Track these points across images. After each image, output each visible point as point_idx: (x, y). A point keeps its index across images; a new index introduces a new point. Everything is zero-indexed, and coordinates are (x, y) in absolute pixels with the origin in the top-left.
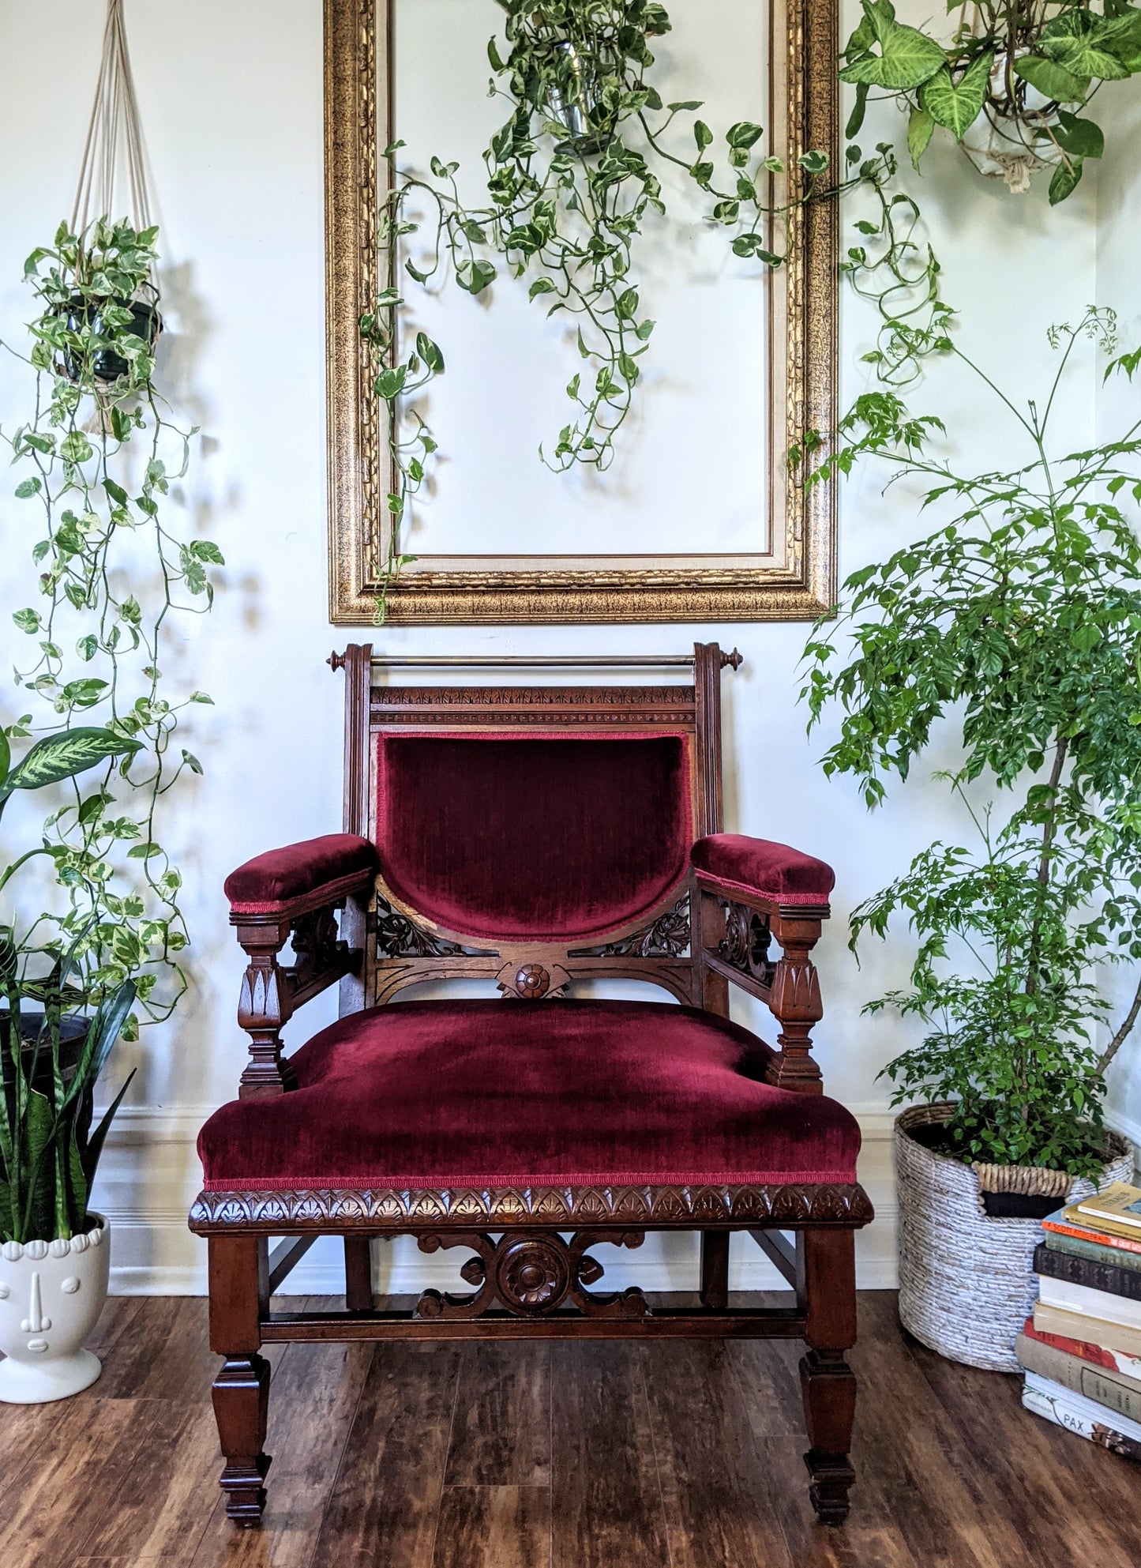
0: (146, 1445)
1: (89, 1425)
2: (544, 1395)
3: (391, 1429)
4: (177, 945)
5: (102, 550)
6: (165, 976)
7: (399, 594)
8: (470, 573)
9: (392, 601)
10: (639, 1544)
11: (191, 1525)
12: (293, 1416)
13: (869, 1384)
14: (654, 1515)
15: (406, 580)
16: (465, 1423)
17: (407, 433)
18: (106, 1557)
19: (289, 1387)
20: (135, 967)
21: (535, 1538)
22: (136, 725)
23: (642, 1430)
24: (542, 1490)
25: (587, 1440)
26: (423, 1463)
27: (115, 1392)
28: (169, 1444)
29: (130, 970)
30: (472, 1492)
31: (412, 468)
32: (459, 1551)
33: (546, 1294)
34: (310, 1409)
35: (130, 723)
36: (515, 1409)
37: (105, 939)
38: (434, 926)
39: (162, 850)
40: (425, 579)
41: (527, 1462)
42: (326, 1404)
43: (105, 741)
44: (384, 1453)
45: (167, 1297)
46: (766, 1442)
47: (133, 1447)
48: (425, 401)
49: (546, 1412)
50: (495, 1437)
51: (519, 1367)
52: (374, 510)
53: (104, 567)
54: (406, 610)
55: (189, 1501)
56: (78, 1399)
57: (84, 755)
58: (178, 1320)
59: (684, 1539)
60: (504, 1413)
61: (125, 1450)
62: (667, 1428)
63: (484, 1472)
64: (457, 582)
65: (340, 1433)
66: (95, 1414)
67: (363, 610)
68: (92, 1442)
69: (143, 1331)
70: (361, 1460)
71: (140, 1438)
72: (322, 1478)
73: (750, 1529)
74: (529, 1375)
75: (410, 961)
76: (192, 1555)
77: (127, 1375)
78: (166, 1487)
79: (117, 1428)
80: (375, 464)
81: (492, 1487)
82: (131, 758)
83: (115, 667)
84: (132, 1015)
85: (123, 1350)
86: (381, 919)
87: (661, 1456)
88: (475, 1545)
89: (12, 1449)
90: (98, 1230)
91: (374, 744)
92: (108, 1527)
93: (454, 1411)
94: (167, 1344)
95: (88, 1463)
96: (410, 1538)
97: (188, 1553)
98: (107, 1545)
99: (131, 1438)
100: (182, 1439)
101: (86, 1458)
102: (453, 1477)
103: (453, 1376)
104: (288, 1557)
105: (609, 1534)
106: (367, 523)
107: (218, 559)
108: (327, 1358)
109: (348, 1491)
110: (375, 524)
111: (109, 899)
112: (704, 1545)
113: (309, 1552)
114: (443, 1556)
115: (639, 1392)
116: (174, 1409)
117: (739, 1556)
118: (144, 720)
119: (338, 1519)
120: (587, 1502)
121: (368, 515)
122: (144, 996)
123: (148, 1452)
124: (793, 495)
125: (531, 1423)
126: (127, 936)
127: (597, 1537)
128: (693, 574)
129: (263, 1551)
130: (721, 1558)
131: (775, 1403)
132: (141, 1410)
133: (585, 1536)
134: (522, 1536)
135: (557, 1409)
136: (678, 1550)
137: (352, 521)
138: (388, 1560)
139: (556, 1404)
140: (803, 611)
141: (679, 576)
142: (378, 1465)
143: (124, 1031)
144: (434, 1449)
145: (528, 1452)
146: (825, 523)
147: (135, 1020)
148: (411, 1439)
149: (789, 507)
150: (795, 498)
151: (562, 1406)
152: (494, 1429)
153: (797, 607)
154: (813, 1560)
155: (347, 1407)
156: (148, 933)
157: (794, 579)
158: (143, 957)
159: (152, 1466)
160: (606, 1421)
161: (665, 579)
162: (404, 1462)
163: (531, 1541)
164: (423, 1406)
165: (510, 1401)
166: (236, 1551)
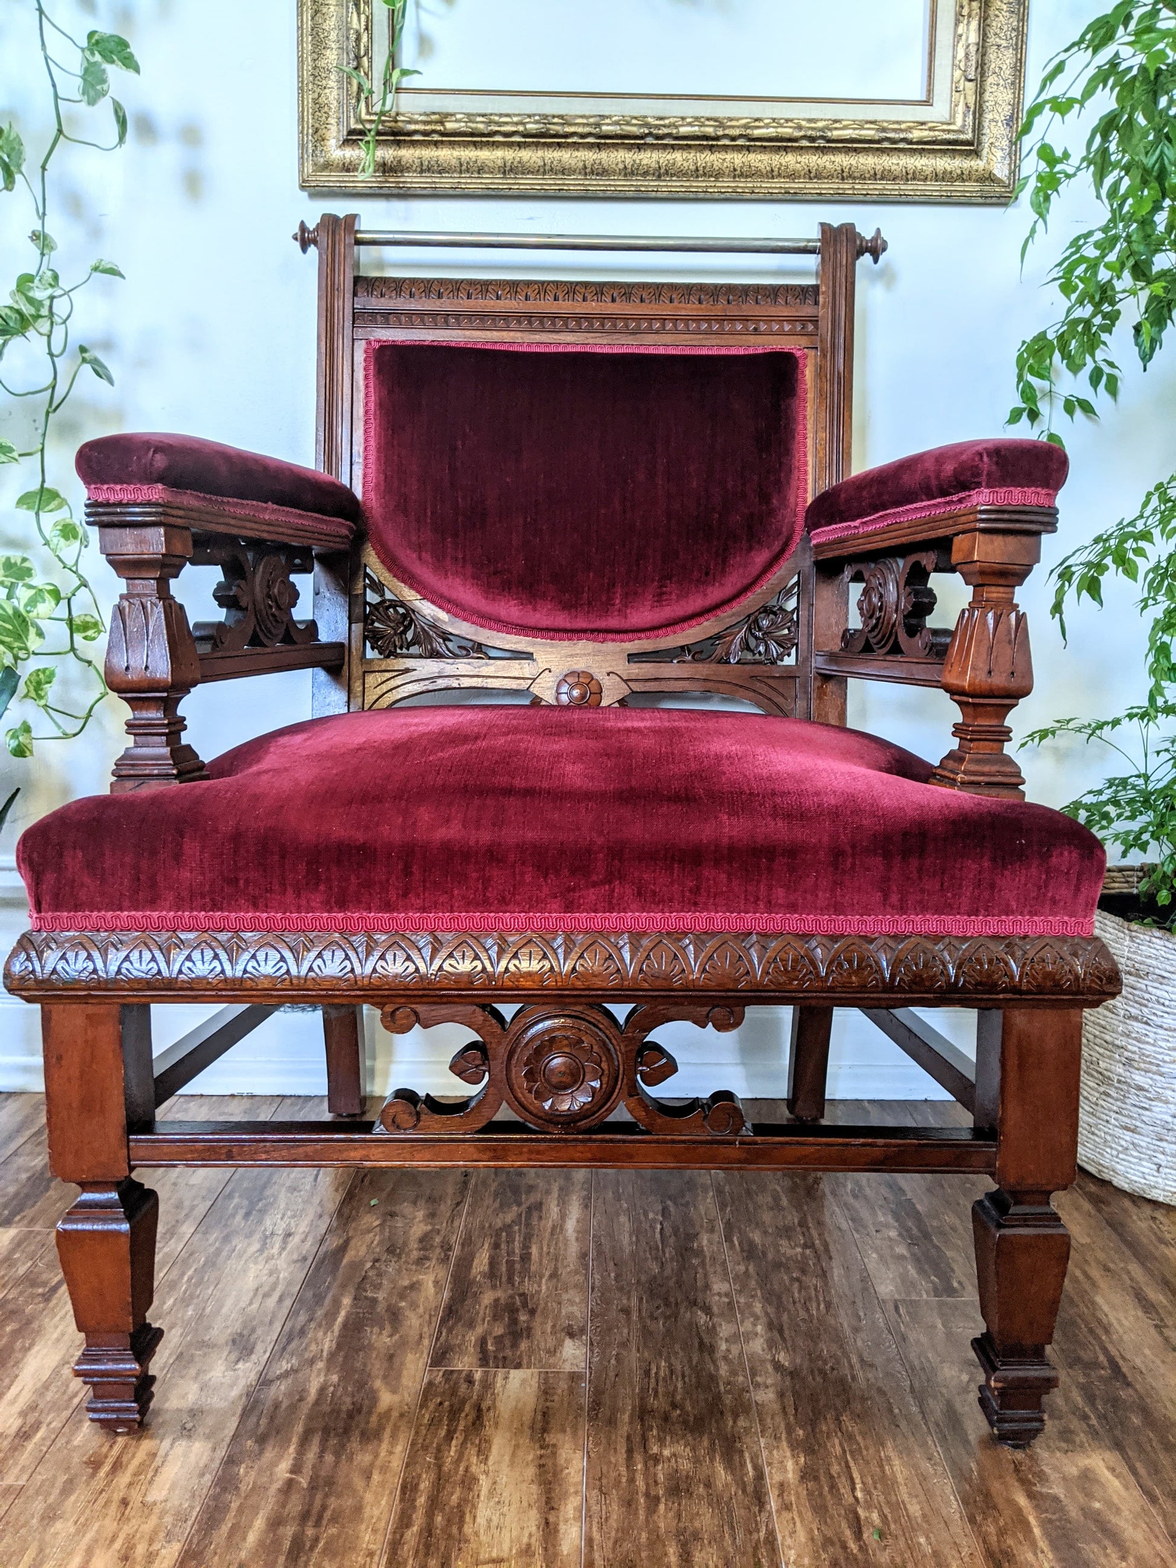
2: (582, 1233)
3: (364, 1279)
4: (90, 633)
7: (398, 144)
8: (501, 115)
9: (388, 154)
10: (722, 1475)
11: (36, 1427)
12: (229, 1257)
14: (742, 1422)
15: (409, 122)
16: (469, 1270)
19: (233, 1216)
20: (24, 655)
21: (561, 1461)
23: (719, 1286)
24: (574, 1377)
25: (641, 1299)
26: (404, 1328)
28: (43, 1295)
29: (17, 659)
30: (470, 1380)
32: (440, 1481)
33: (585, 1099)
34: (256, 1246)
36: (541, 1254)
38: (443, 615)
39: (62, 501)
40: (436, 122)
41: (555, 1331)
42: (277, 1242)
44: (349, 1315)
46: (897, 1308)
49: (584, 1255)
50: (510, 1293)
51: (548, 1192)
52: (363, 17)
54: (408, 169)
55: (46, 1386)
59: (790, 1465)
60: (526, 1257)
62: (753, 1283)
63: (491, 1347)
64: (481, 126)
65: (289, 1284)
67: (348, 168)
70: (313, 1325)
72: (251, 1352)
73: (890, 1451)
74: (563, 1203)
75: (410, 663)
81: (501, 1372)
84: (24, 722)
85: (20, 1161)
86: (370, 604)
87: (747, 1326)
88: (467, 1470)
91: (360, 356)
93: (455, 1253)
96: (367, 1458)
97: (17, 1478)
102: (444, 1353)
103: (458, 1204)
104: (175, 1485)
105: (675, 1455)
106: (353, 37)
107: (130, 63)
108: (292, 1176)
109: (286, 1375)
110: (364, 38)
112: (823, 1479)
113: (208, 1479)
114: (415, 1488)
115: (712, 1230)
117: (878, 1496)
118: (33, 311)
119: (264, 1421)
120: (642, 1399)
121: (355, 24)
122: (41, 697)
123: (10, 1307)
124: (965, 12)
125: (563, 1272)
126: (10, 612)
127: (656, 1459)
128: (820, 124)
129: (136, 1474)
130: (851, 1500)
131: (901, 1250)
132: (19, 1245)
133: (638, 1458)
134: (541, 1456)
135: (600, 1252)
136: (782, 1486)
137: (333, 36)
138: (326, 1496)
139: (599, 1246)
140: (971, 187)
141: (800, 128)
142: (336, 1333)
143: (14, 743)
144: (421, 1310)
145: (557, 1317)
146: (1008, 58)
147: (27, 729)
148: (390, 1294)
149: (960, 31)
150: (969, 16)
151: (606, 1248)
152: (510, 1280)
153: (963, 180)
154: (995, 1507)
155: (308, 1244)
156: (32, 602)
157: (962, 137)
158: (33, 643)
159: (8, 1329)
160: (668, 1272)
161: (780, 130)
162: (376, 1330)
163: (555, 1465)
164: (414, 1245)
165: (535, 1239)
166: (93, 1475)
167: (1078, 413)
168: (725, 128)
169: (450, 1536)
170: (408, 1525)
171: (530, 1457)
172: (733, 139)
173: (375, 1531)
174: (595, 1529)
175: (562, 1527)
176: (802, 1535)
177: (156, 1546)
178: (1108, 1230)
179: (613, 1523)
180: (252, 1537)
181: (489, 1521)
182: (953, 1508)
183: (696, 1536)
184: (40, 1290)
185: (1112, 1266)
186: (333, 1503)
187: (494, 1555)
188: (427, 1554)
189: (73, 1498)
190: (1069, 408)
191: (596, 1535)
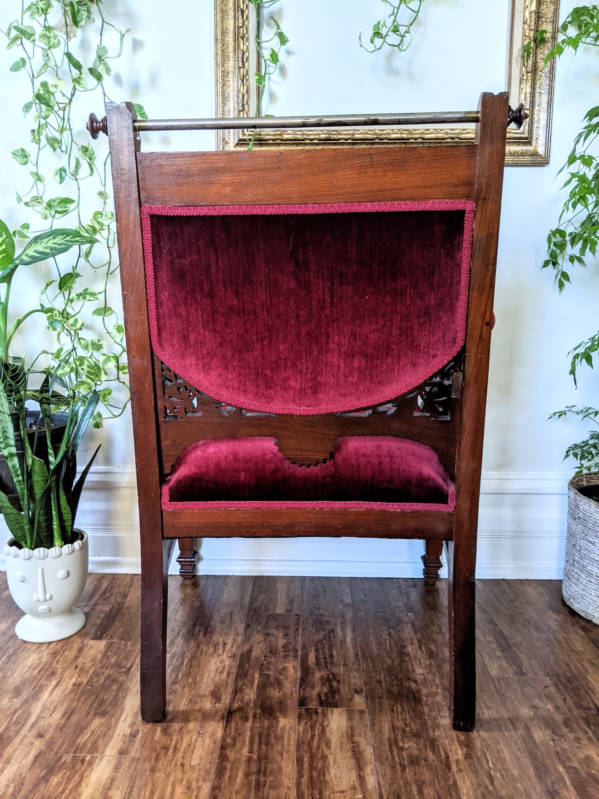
0: (111, 673)
1: (76, 658)
2: (355, 643)
3: (262, 665)
4: (125, 371)
5: (67, 108)
6: (119, 390)
7: (261, 145)
10: (431, 756)
11: (137, 732)
12: (201, 654)
13: (555, 642)
14: (437, 733)
15: (266, 135)
16: (307, 662)
17: (268, 33)
18: (83, 755)
19: (198, 635)
20: (99, 383)
21: (362, 749)
22: (95, 230)
23: (419, 671)
24: (361, 711)
25: (385, 676)
27: (93, 635)
28: (125, 672)
29: (96, 385)
30: (317, 713)
31: (272, 55)
32: (312, 757)
34: (211, 650)
35: (91, 229)
36: (337, 653)
37: (80, 365)
39: (113, 312)
40: (279, 135)
41: (349, 692)
42: (221, 648)
43: (74, 237)
45: (126, 575)
46: (499, 681)
47: (103, 674)
48: (280, 12)
49: (357, 655)
50: (327, 672)
51: (336, 624)
52: (245, 87)
53: (69, 119)
56: (71, 640)
57: (60, 245)
58: (132, 589)
59: (459, 752)
60: (331, 656)
61: (98, 675)
62: (434, 669)
63: (323, 698)
64: (299, 136)
65: (230, 667)
66: (80, 650)
68: (78, 670)
69: (111, 596)
71: (107, 667)
72: (221, 699)
74: (343, 629)
76: (138, 756)
77: (101, 624)
78: (122, 703)
79: (93, 660)
80: (246, 55)
81: (330, 709)
82: (91, 248)
83: (79, 189)
84: (99, 413)
85: (99, 608)
87: (434, 689)
88: (322, 753)
89: (28, 674)
90: (80, 541)
92: (86, 731)
93: (299, 653)
94: (125, 605)
95: (74, 685)
96: (280, 747)
97: (136, 754)
98: (84, 745)
99: (101, 667)
100: (132, 669)
101: (74, 680)
102: (303, 700)
103: (297, 630)
104: (201, 758)
105: (409, 747)
106: (241, 96)
108: (220, 615)
110: (246, 97)
111: (82, 341)
113: (215, 755)
114: (302, 760)
115: (412, 644)
116: (129, 648)
117: (499, 766)
118: (100, 227)
119: (232, 730)
120: (392, 722)
121: (242, 90)
122: (105, 401)
123: (112, 678)
124: (525, 78)
125: (349, 663)
126: (93, 364)
127: (402, 749)
128: (457, 131)
129: (185, 753)
130: (487, 767)
131: (498, 653)
132: (108, 648)
133: (394, 748)
134: (353, 747)
135: (364, 654)
136: (457, 761)
137: (231, 95)
138: (266, 763)
139: (363, 650)
140: (527, 159)
141: (447, 133)
142: (255, 690)
143: (94, 422)
144: (289, 680)
146: (545, 98)
147: (100, 415)
149: (522, 86)
150: (527, 80)
152: (326, 667)
153: (523, 156)
154: (550, 772)
155: (234, 649)
156: (106, 362)
157: (523, 136)
158: (103, 377)
159: (114, 688)
160: (395, 664)
161: (438, 135)
162: (272, 689)
163: (359, 751)
164: (280, 649)
166: (166, 754)
167: (576, 262)
168: (412, 134)
169: (321, 781)
170: (302, 776)
171: (348, 748)
172: (416, 139)
173: (289, 779)
174: (381, 778)
175: (367, 778)
176: (468, 783)
177: (200, 784)
178: (592, 645)
179: (388, 776)
180: (239, 780)
181: (336, 775)
182: (531, 771)
183: (423, 782)
184: (123, 670)
185: (594, 661)
186: (269, 767)
187: (340, 789)
188: (312, 788)
189: (161, 763)
190: (572, 259)
191: (382, 782)
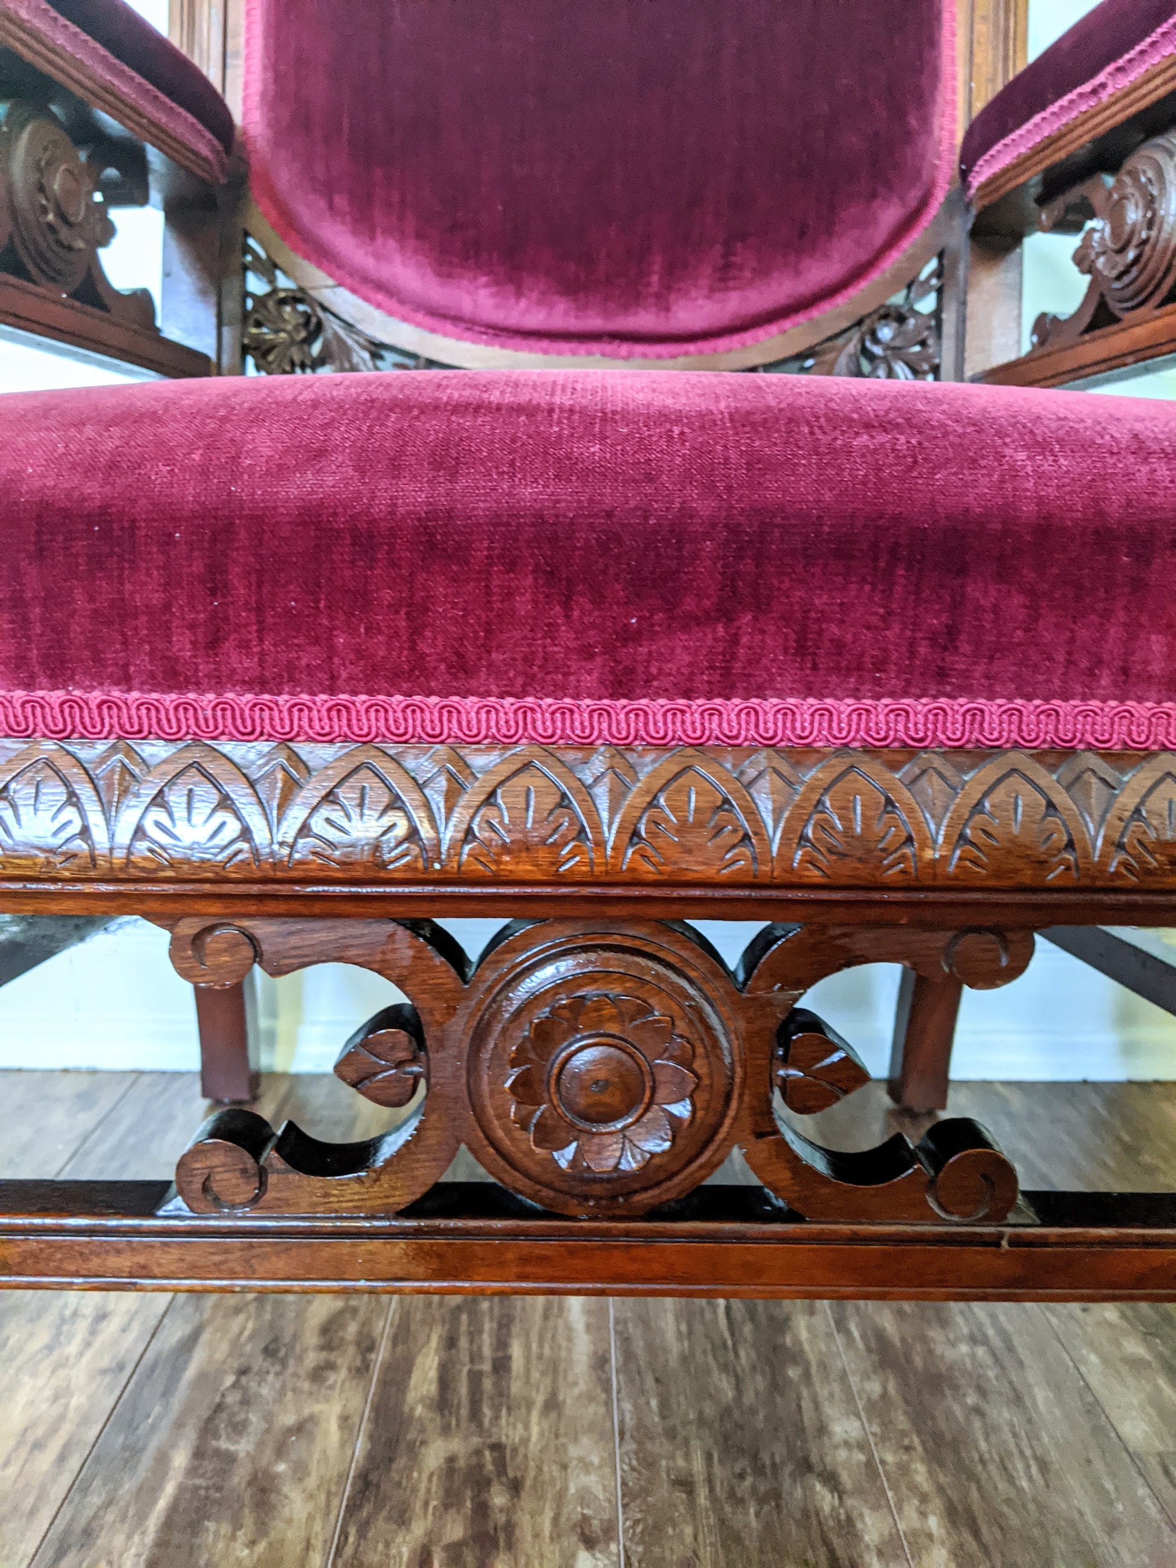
26: (277, 1525)
33: (658, 1145)
44: (181, 1489)
70: (110, 1517)
86: (254, 296)
145: (560, 1497)
148: (260, 1445)
151: (639, 1346)
165: (516, 1329)
